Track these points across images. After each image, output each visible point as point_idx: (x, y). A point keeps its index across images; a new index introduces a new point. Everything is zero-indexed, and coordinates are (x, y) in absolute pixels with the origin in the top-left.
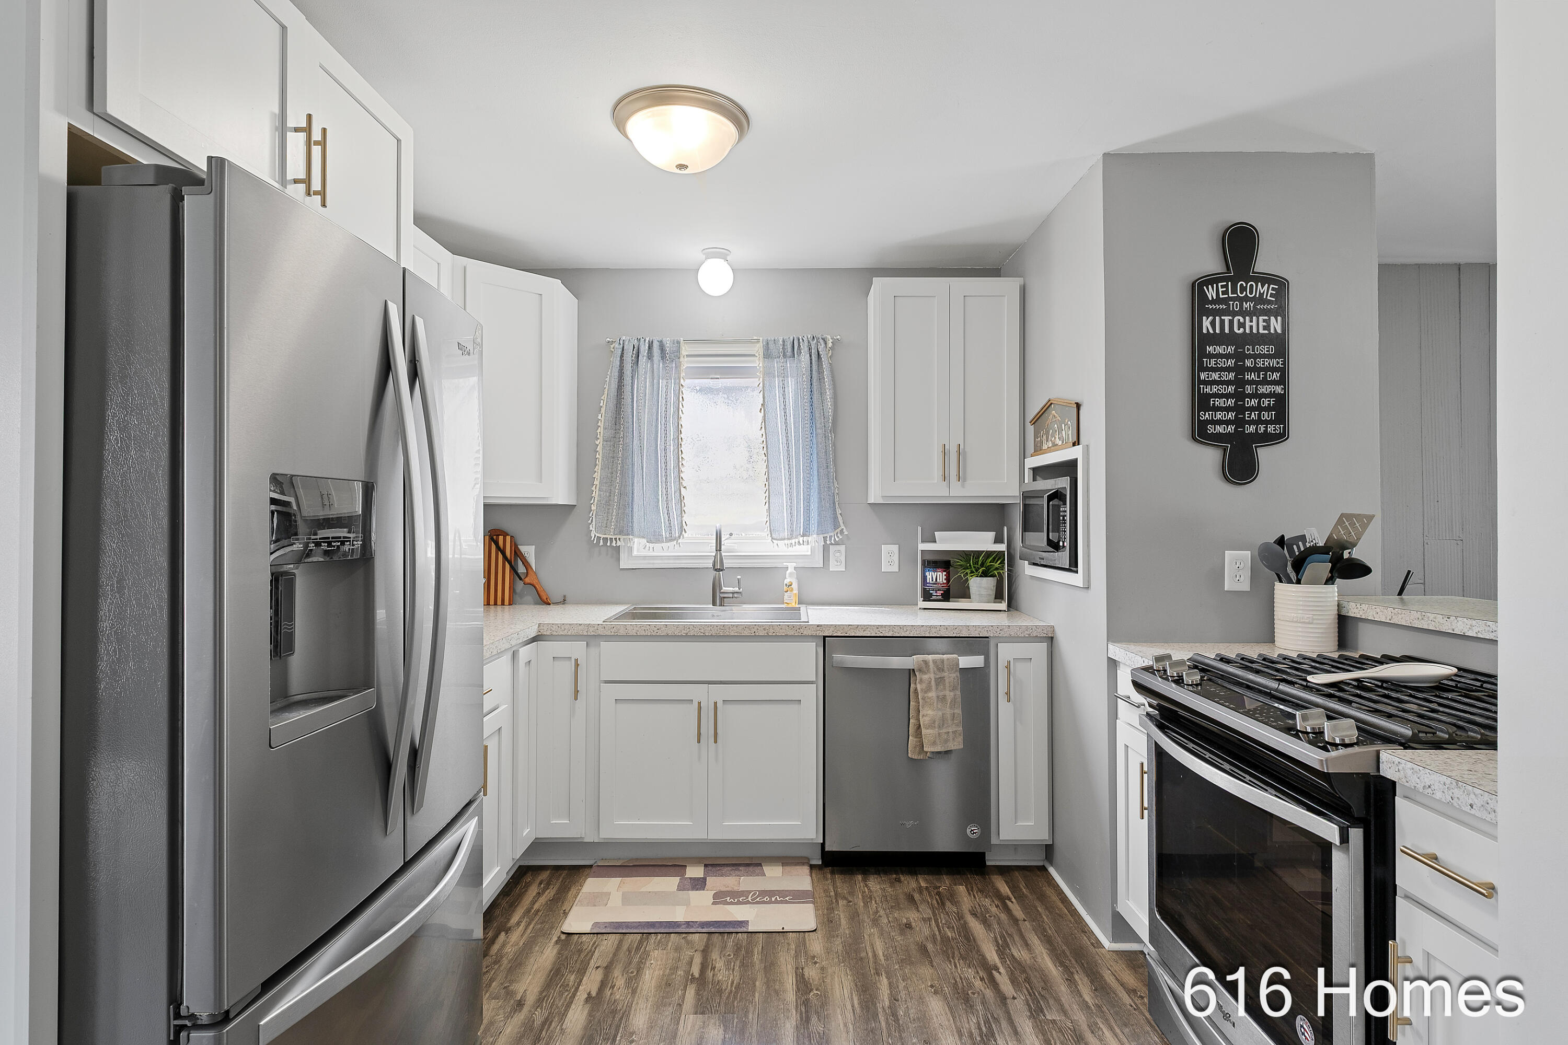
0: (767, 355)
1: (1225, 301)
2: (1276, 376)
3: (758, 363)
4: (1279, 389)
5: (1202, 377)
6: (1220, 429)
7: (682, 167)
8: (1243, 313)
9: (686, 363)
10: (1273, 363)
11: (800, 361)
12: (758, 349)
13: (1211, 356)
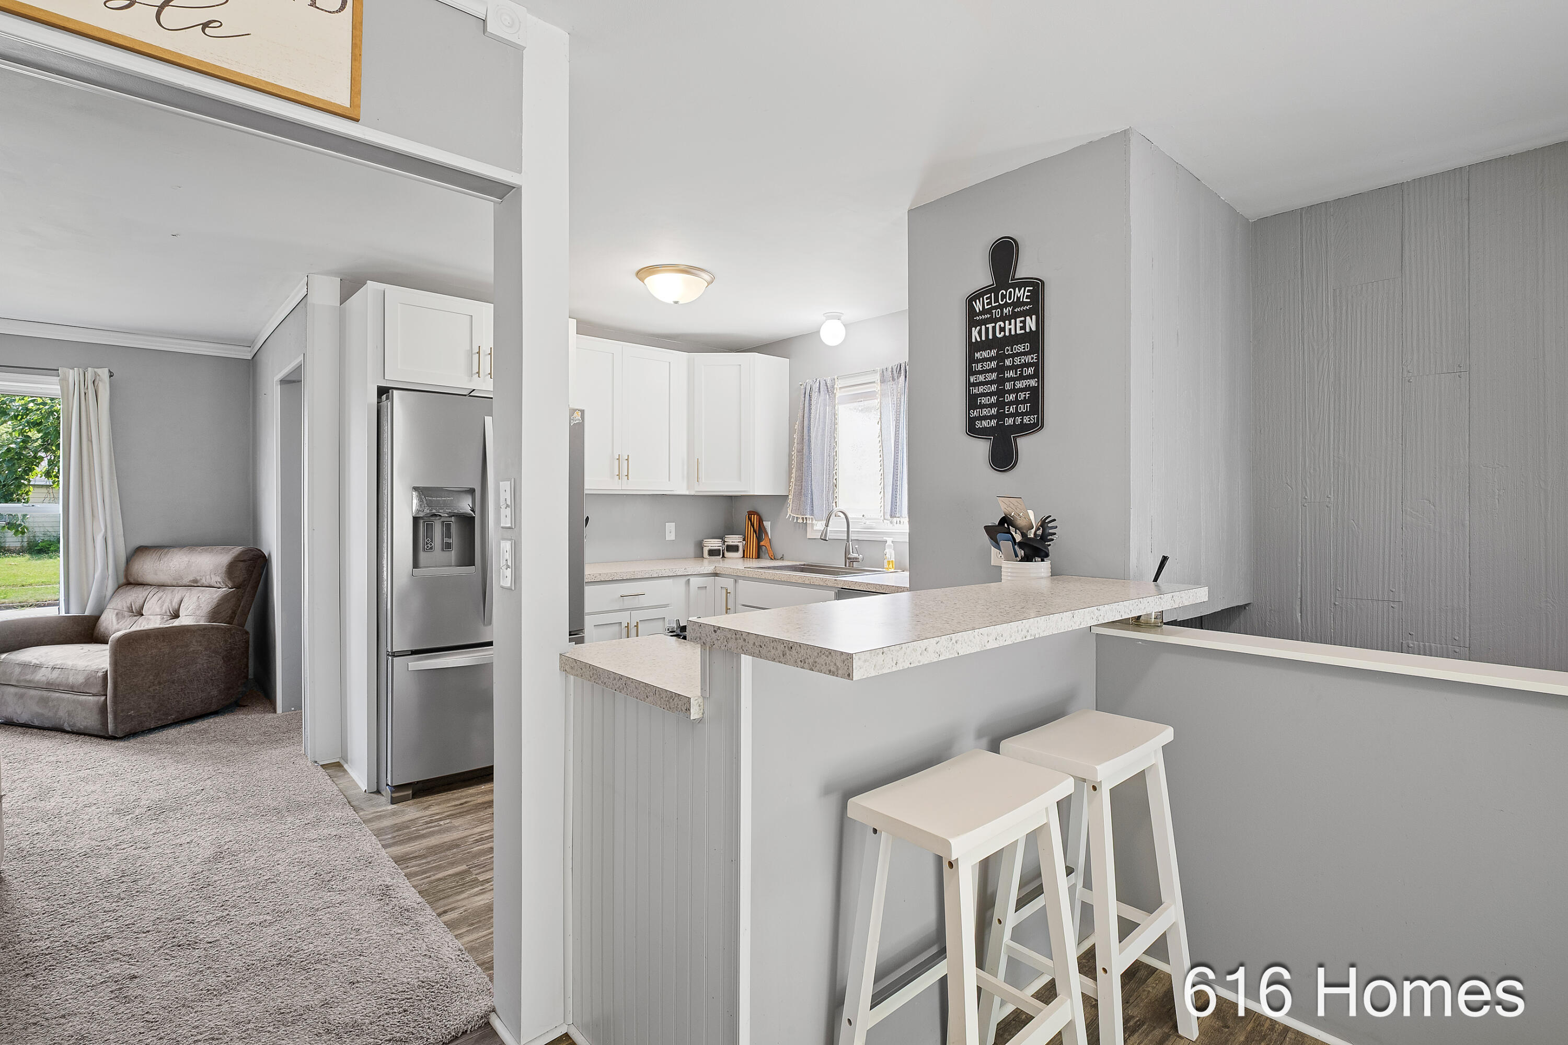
0: (883, 381)
1: (989, 311)
2: (1031, 371)
3: (877, 387)
4: (1033, 383)
5: (972, 380)
6: (985, 424)
7: (676, 302)
8: (1003, 319)
9: (839, 394)
10: (1028, 359)
11: (898, 383)
12: (877, 377)
13: (978, 361)
